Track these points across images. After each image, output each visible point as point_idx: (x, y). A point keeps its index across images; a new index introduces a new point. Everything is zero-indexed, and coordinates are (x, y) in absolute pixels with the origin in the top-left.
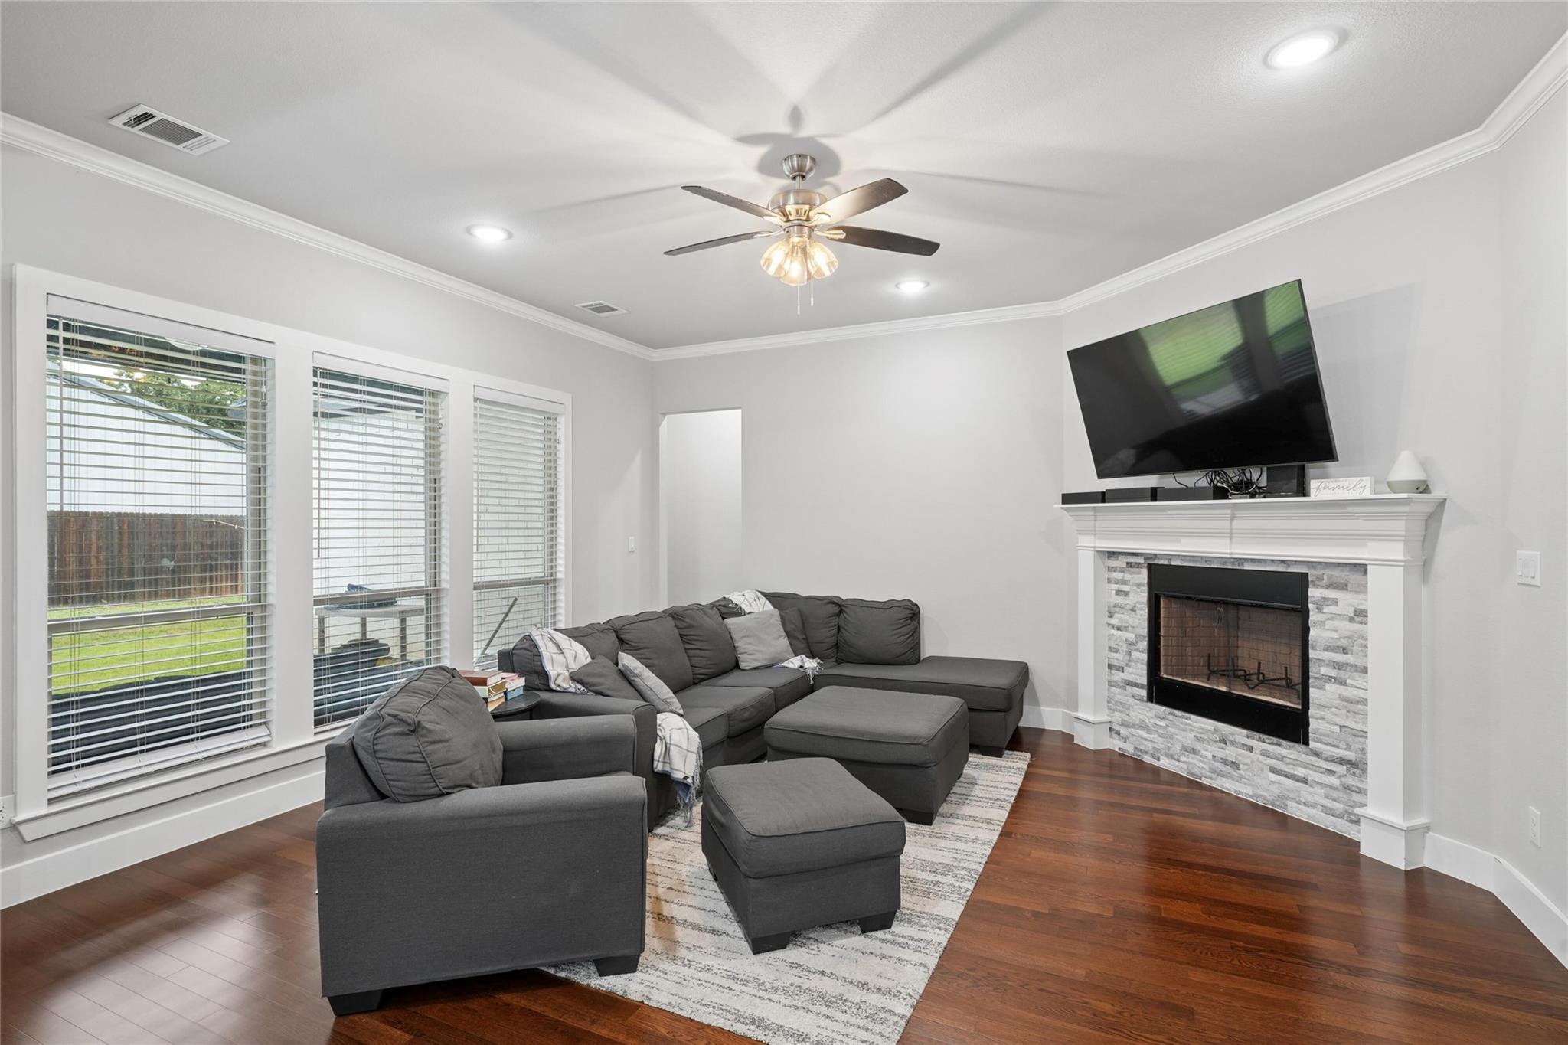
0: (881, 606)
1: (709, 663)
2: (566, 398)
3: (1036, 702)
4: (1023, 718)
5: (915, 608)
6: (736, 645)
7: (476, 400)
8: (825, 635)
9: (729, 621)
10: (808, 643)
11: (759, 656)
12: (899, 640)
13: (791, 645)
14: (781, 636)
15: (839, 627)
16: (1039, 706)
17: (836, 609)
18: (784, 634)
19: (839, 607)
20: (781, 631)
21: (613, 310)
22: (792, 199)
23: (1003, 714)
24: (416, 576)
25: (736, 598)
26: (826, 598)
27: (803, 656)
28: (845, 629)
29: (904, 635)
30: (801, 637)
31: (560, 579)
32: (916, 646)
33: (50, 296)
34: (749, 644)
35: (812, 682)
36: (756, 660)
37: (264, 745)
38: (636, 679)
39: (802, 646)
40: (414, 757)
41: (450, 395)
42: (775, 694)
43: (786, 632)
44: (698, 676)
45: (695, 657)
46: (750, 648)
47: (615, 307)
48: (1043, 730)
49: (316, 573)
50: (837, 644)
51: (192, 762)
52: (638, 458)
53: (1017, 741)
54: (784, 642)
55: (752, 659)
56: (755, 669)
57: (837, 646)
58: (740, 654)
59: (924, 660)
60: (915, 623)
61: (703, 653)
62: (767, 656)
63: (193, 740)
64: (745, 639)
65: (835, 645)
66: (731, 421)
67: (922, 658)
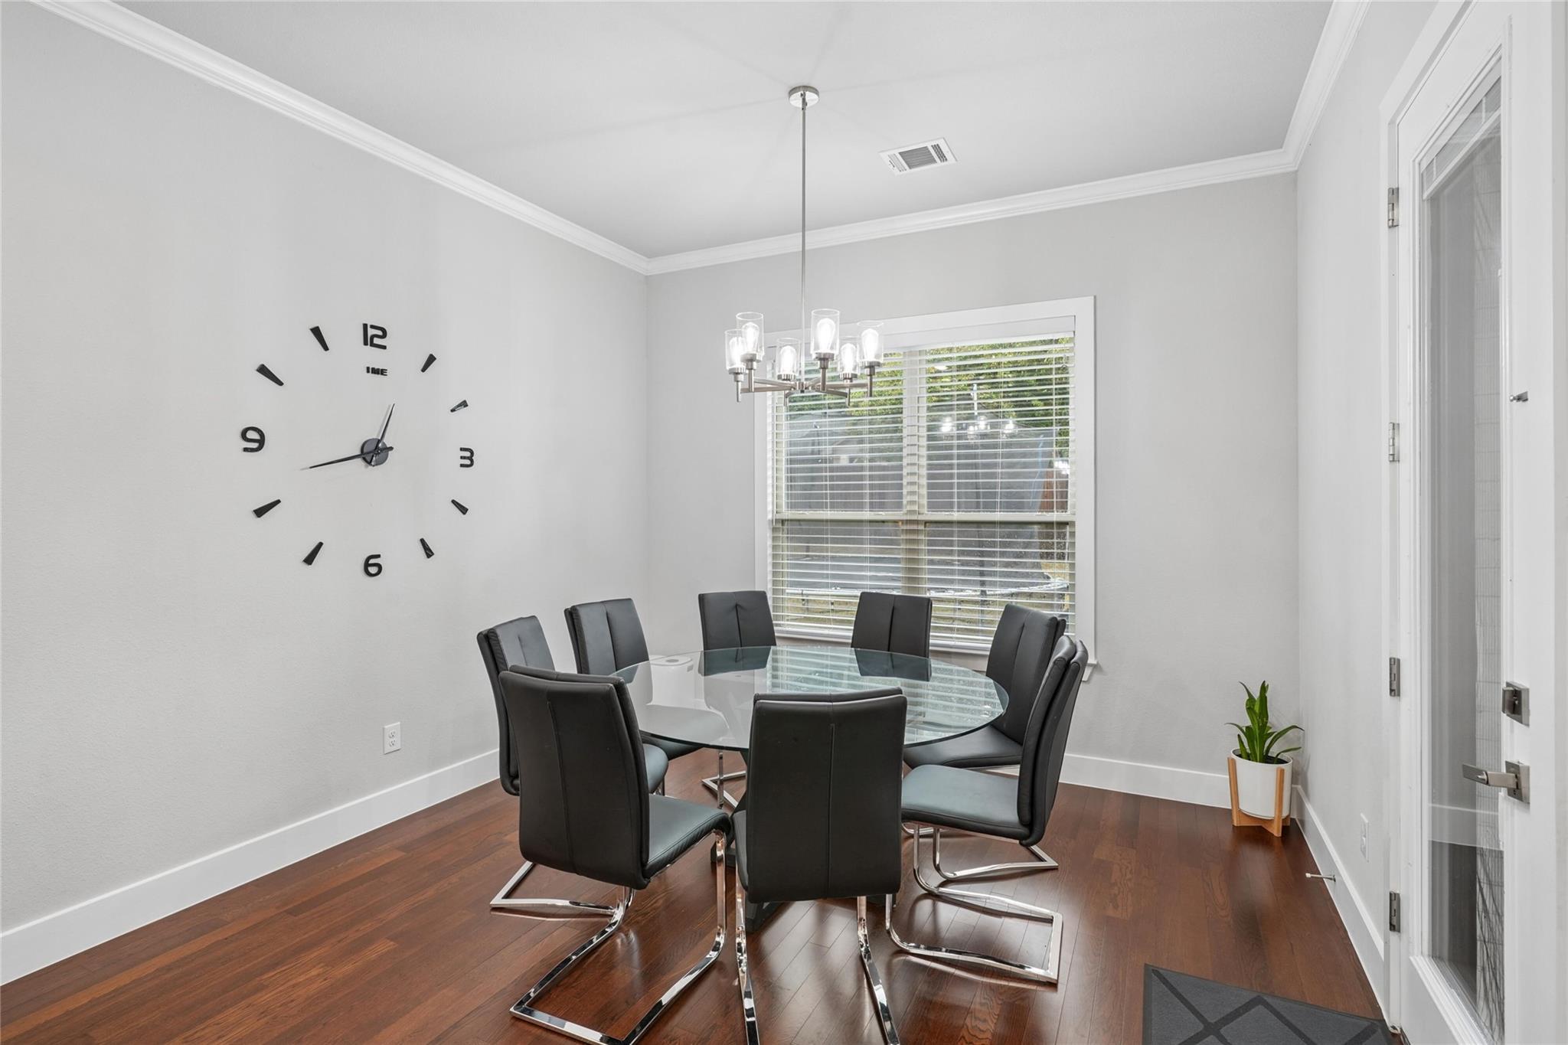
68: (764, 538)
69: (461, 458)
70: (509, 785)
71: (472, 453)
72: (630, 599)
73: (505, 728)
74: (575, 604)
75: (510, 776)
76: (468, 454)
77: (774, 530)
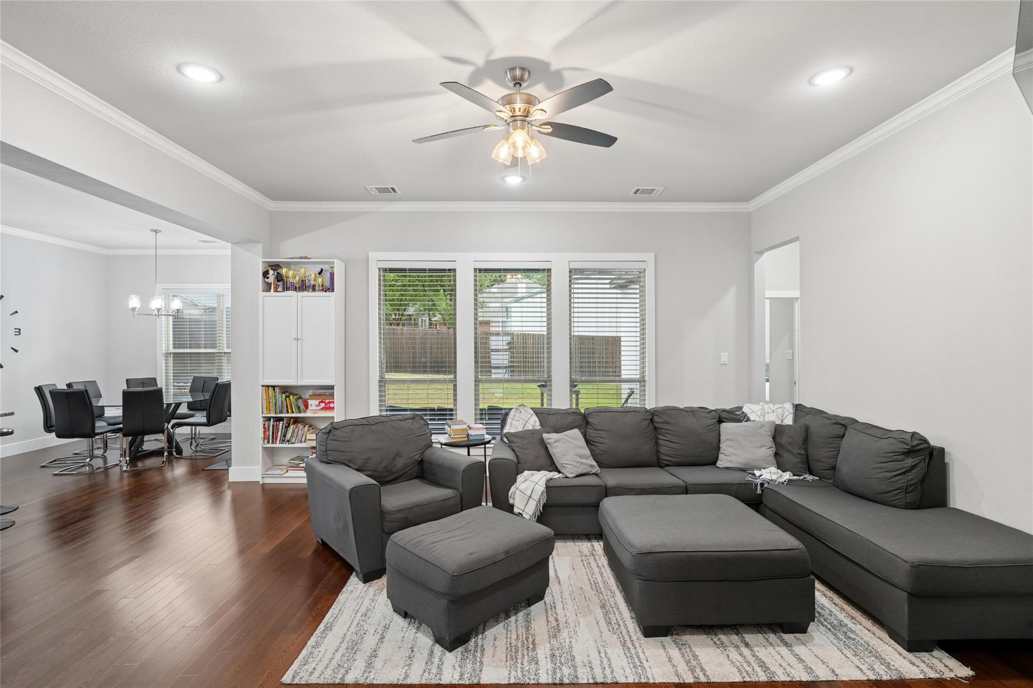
1: (675, 453)
2: (647, 256)
6: (721, 445)
11: (734, 458)
25: (749, 408)
33: (379, 261)
34: (730, 447)
35: (759, 491)
36: (730, 462)
44: (664, 462)
45: (663, 446)
46: (731, 451)
55: (726, 460)
56: (728, 468)
58: (721, 453)
61: (672, 445)
62: (740, 460)
64: (728, 442)
68: (161, 361)
69: (15, 332)
70: (47, 430)
71: (20, 330)
72: (95, 381)
73: (45, 415)
74: (71, 382)
75: (47, 427)
76: (18, 330)
77: (166, 357)
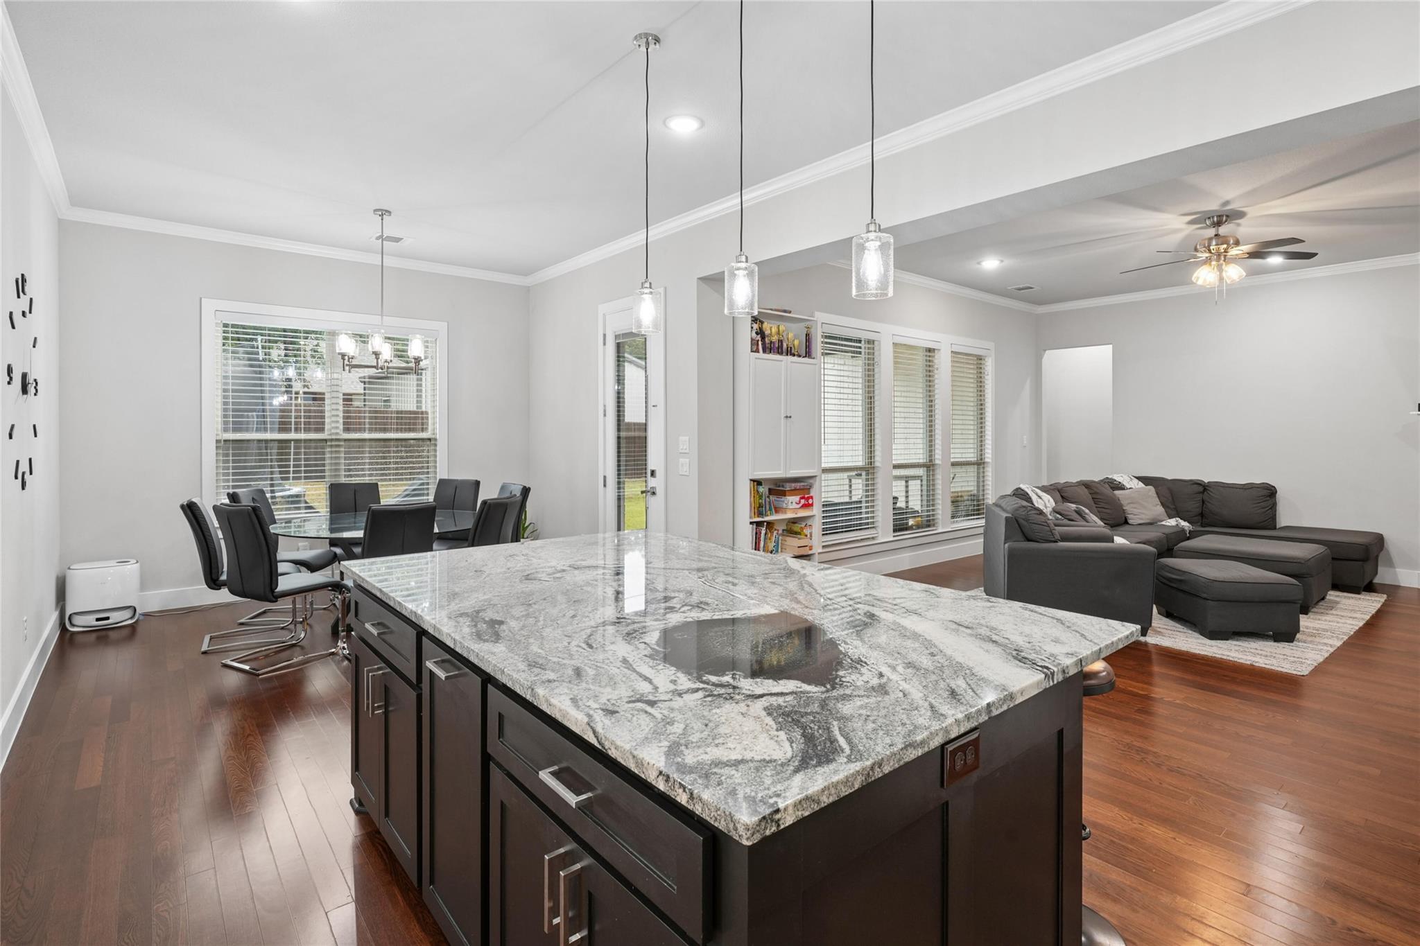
0: (1242, 487)
2: (991, 345)
3: (1390, 563)
4: (1377, 576)
5: (1273, 488)
6: (1124, 508)
7: (952, 352)
8: (1193, 506)
9: (1117, 492)
10: (1177, 511)
11: (1143, 516)
12: (1259, 511)
13: (1166, 512)
14: (1158, 504)
15: (1203, 502)
16: (1395, 568)
17: (1201, 489)
18: (1159, 503)
19: (1203, 488)
20: (1157, 501)
21: (1031, 288)
22: (1214, 243)
23: (1361, 563)
24: (918, 456)
25: (1118, 478)
26: (1191, 481)
27: (1177, 519)
28: (1208, 502)
29: (1263, 508)
30: (1172, 507)
31: (988, 463)
32: (1273, 518)
33: (824, 325)
34: (1135, 508)
35: (1188, 535)
36: (1141, 519)
37: (873, 538)
38: (1086, 516)
39: (1174, 513)
40: (1045, 524)
41: (941, 351)
42: (1167, 537)
43: (1161, 502)
45: (1102, 512)
46: (1136, 511)
47: (1032, 286)
48: (1400, 586)
49: (894, 452)
50: (1202, 512)
51: (854, 541)
52: (1028, 381)
53: (1370, 588)
54: (1160, 509)
55: (1137, 518)
56: (1140, 524)
57: (1202, 515)
58: (1128, 514)
59: (1279, 528)
60: (1273, 500)
61: (1106, 511)
62: (1148, 517)
63: (854, 530)
64: (1132, 505)
65: (1200, 514)
66: (1103, 353)
67: (1278, 527)
77: (217, 448)
